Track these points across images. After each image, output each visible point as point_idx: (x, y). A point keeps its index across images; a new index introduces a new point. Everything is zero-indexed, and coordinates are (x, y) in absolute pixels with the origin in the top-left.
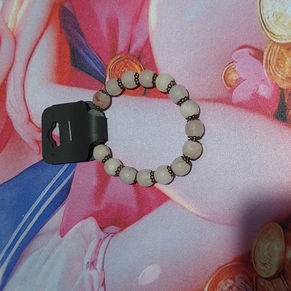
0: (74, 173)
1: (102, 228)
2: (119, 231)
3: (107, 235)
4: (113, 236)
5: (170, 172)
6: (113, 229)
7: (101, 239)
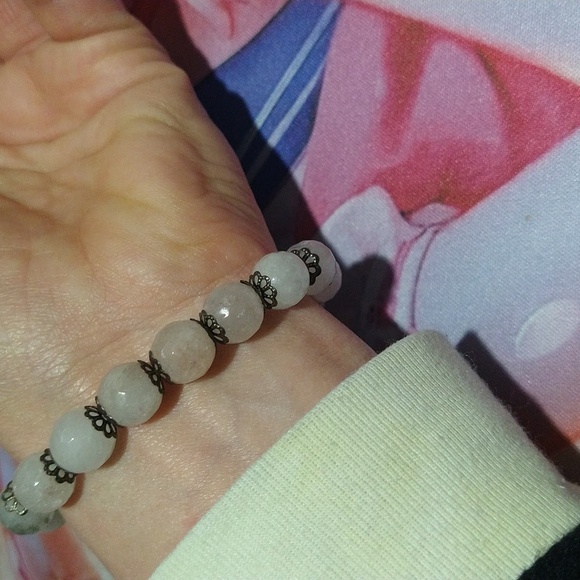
0: (323, 73)
1: (405, 214)
2: (456, 217)
3: (420, 230)
4: (436, 232)
5: (99, 423)
6: (435, 212)
7: (404, 243)
